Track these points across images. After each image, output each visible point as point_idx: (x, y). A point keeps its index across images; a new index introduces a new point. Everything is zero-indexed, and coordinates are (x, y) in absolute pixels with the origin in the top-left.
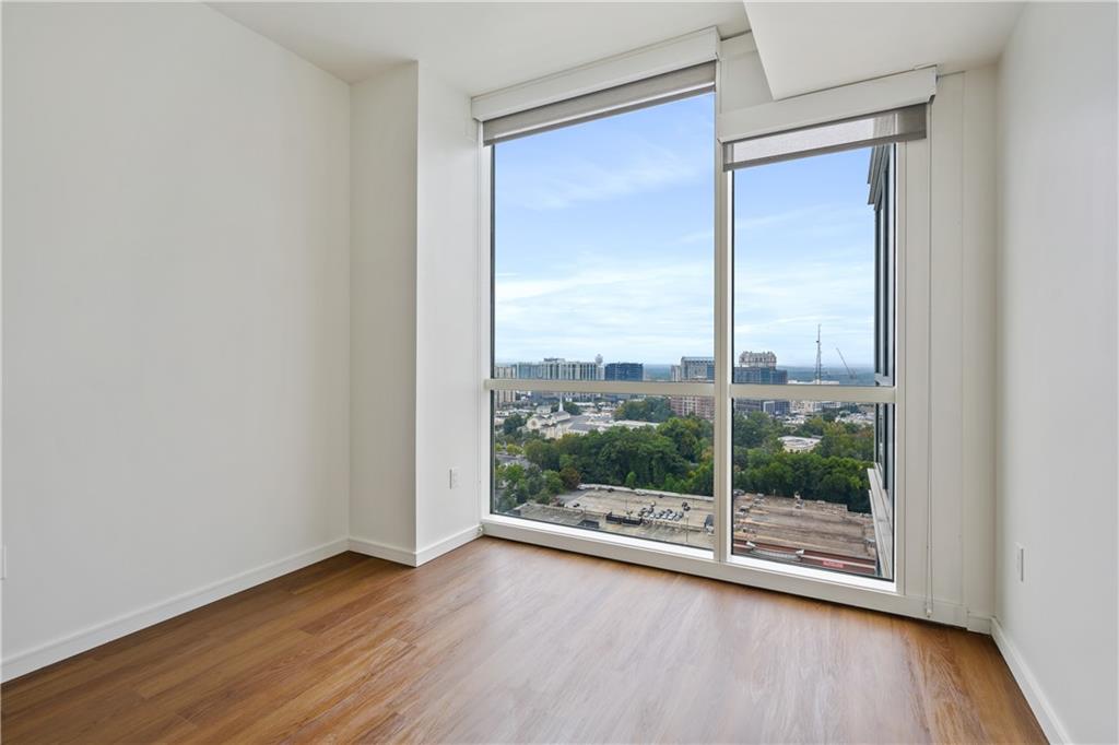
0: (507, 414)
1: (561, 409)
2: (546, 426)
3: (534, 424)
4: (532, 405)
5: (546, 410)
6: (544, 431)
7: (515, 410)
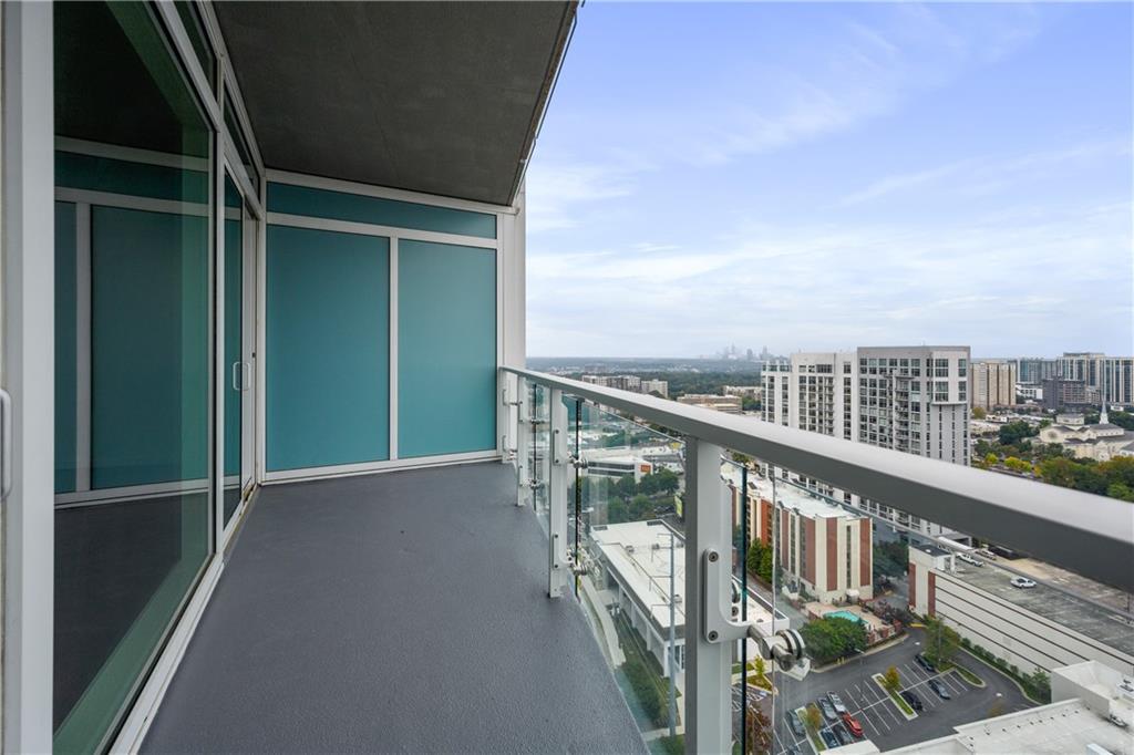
0: (1003, 419)
1: (1104, 419)
2: (1077, 441)
3: (1053, 436)
4: (1044, 411)
5: (1077, 421)
6: (1072, 447)
7: (1017, 415)
